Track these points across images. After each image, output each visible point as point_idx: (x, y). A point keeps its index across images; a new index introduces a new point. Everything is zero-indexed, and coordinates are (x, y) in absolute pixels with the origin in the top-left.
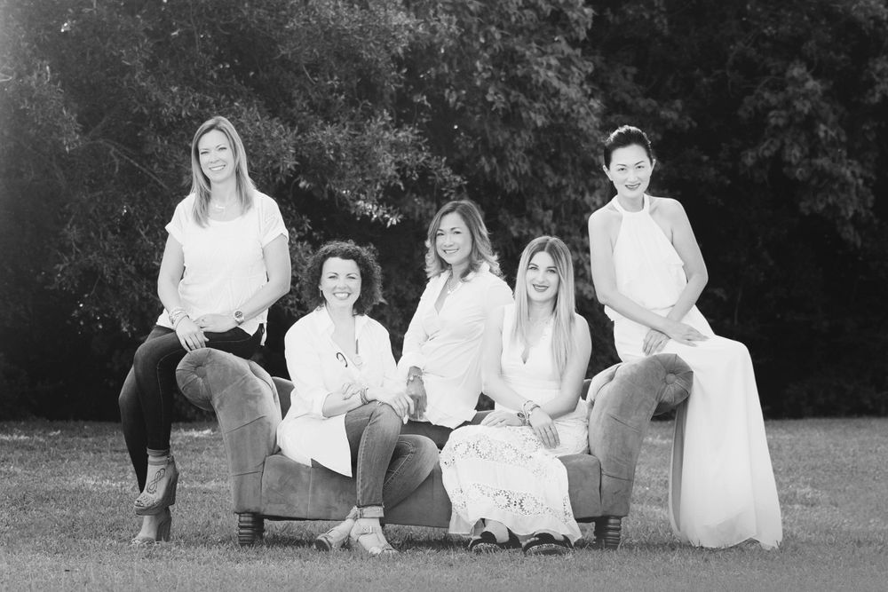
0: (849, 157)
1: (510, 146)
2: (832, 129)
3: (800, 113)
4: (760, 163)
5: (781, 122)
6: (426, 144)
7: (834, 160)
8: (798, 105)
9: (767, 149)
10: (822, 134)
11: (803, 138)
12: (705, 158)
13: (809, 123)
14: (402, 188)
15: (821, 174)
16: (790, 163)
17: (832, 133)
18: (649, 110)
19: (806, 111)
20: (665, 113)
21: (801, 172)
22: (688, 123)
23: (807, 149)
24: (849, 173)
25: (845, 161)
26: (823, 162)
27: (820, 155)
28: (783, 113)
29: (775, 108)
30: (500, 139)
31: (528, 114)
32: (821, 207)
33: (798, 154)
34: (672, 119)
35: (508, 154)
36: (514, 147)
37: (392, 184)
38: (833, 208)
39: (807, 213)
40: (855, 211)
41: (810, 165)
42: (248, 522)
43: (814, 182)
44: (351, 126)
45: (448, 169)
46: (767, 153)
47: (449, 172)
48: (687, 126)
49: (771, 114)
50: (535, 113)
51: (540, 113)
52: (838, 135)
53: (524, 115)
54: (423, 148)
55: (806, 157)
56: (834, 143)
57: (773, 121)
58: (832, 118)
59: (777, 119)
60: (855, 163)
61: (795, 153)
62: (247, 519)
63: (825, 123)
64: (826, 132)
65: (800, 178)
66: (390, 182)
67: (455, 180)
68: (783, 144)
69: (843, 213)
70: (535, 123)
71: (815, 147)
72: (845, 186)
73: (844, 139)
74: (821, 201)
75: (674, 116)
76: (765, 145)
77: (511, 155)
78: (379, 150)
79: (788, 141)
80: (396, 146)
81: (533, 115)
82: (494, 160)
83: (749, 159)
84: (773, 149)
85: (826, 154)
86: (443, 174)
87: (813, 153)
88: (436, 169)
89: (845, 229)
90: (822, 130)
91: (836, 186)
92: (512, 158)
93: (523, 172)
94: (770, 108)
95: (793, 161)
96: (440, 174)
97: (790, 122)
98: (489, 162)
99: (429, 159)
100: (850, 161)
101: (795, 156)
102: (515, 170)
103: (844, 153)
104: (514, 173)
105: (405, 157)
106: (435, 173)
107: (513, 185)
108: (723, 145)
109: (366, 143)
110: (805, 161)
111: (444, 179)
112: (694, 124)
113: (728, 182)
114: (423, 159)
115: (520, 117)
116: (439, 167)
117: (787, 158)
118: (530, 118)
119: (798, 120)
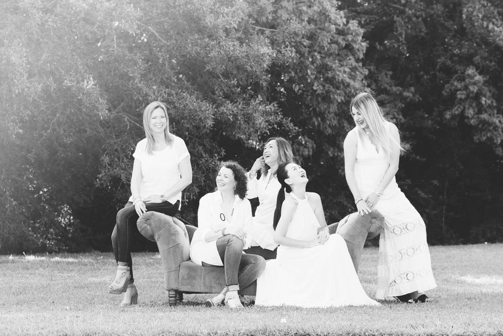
0: (497, 114)
1: (327, 112)
2: (489, 100)
3: (473, 92)
4: (453, 117)
5: (463, 97)
6: (280, 112)
7: (490, 115)
8: (471, 88)
9: (456, 111)
10: (483, 102)
11: (474, 105)
12: (426, 115)
13: (477, 97)
14: (269, 133)
15: (484, 122)
16: (468, 117)
17: (489, 102)
18: (398, 92)
19: (475, 91)
20: (406, 94)
21: (473, 121)
22: (417, 98)
23: (476, 110)
24: (497, 122)
26: (485, 116)
27: (483, 113)
28: (464, 92)
29: (460, 90)
30: (322, 108)
31: (334, 96)
32: (484, 138)
33: (472, 113)
34: (409, 97)
35: (326, 116)
36: (329, 112)
37: (263, 131)
38: (490, 139)
39: (477, 142)
41: (478, 118)
43: (480, 126)
44: (243, 103)
45: (291, 123)
46: (457, 113)
48: (417, 100)
49: (458, 93)
50: (337, 95)
51: (340, 96)
52: (492, 102)
53: (332, 96)
54: (279, 114)
55: (476, 114)
56: (490, 106)
57: (459, 96)
58: (488, 94)
59: (460, 95)
60: (501, 116)
61: (470, 112)
62: (172, 293)
63: (485, 97)
64: (486, 101)
65: (473, 124)
67: (295, 129)
68: (465, 108)
69: (495, 141)
70: (337, 100)
71: (480, 109)
72: (496, 128)
73: (495, 104)
74: (484, 136)
75: (411, 95)
76: (456, 108)
77: (328, 116)
78: (256, 115)
79: (467, 106)
80: (266, 113)
81: (336, 96)
82: (319, 119)
83: (448, 116)
84: (460, 110)
85: (486, 112)
87: (480, 112)
88: (285, 124)
89: (497, 149)
90: (483, 100)
91: (491, 128)
92: (329, 118)
93: (334, 124)
94: (457, 90)
95: (470, 116)
96: (288, 126)
97: (468, 96)
98: (317, 120)
99: (282, 119)
100: (498, 115)
101: (471, 114)
102: (330, 123)
103: (495, 112)
104: (329, 125)
105: (270, 118)
106: (285, 126)
107: (329, 131)
108: (435, 109)
109: (250, 112)
110: (476, 116)
111: (290, 129)
112: (421, 99)
113: (438, 127)
114: (279, 119)
115: (330, 98)
116: (288, 123)
117: (466, 115)
118: (335, 98)
119: (471, 95)
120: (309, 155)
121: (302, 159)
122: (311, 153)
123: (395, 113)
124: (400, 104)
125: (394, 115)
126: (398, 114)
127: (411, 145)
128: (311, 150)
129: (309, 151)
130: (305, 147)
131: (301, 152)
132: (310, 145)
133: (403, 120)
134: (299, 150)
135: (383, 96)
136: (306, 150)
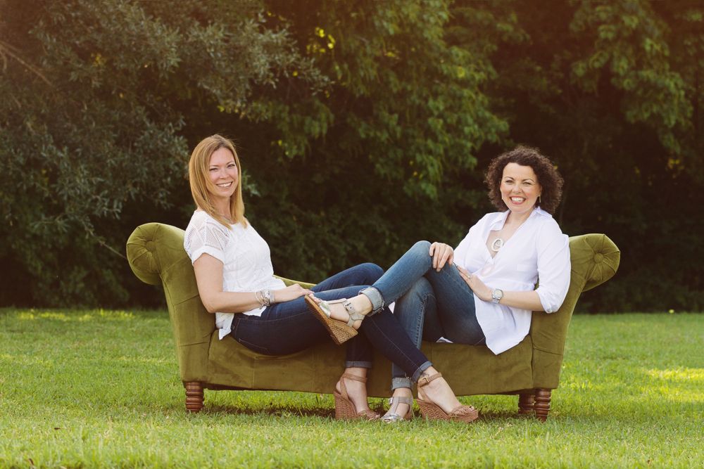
0: (671, 70)
1: (361, 53)
2: (657, 43)
3: (628, 28)
4: (590, 74)
5: (610, 36)
6: (295, 46)
7: (658, 72)
8: (627, 20)
9: (596, 61)
10: (648, 48)
11: (630, 51)
12: (538, 68)
13: (635, 38)
14: (275, 87)
15: (646, 85)
16: (617, 75)
17: (657, 47)
18: (486, 23)
19: (634, 26)
20: (500, 26)
21: (628, 83)
22: (521, 35)
23: (633, 61)
24: (672, 85)
25: (668, 74)
26: (647, 74)
27: (645, 67)
28: (613, 27)
29: (605, 23)
30: (352, 45)
31: (381, 22)
32: (646, 115)
33: (626, 66)
34: (507, 31)
35: (358, 61)
36: (365, 54)
37: (265, 83)
38: (657, 117)
39: (633, 121)
40: (677, 121)
41: (637, 77)
43: (640, 92)
44: (225, 28)
45: (316, 69)
46: (597, 65)
47: (318, 72)
48: (521, 38)
49: (602, 27)
50: (387, 21)
51: (392, 22)
52: (662, 49)
53: (377, 23)
54: (293, 50)
55: (633, 69)
56: (659, 56)
57: (602, 35)
58: (657, 33)
59: (605, 32)
60: (677, 75)
61: (622, 65)
62: (194, 388)
63: (651, 37)
64: (652, 46)
65: (627, 88)
66: (263, 81)
68: (612, 57)
69: (666, 122)
70: (387, 31)
71: (640, 61)
72: (669, 96)
73: (667, 53)
74: (646, 111)
75: (509, 28)
76: (595, 57)
77: (361, 62)
78: (256, 49)
79: (616, 54)
80: (269, 48)
81: (385, 24)
82: (346, 66)
83: (580, 69)
84: (603, 61)
85: (651, 66)
86: (312, 74)
87: (639, 65)
88: (305, 70)
89: (666, 137)
90: (648, 44)
91: (661, 96)
92: (363, 65)
93: (372, 78)
94: (600, 23)
95: (622, 72)
96: (309, 75)
97: (619, 36)
98: (341, 68)
99: (298, 59)
100: (673, 73)
101: (623, 68)
102: (365, 75)
103: (667, 66)
104: (364, 80)
105: (277, 58)
106: (305, 73)
107: (362, 90)
108: (556, 56)
109: (242, 43)
110: (632, 73)
111: (314, 80)
112: (528, 36)
113: (560, 91)
114: (292, 59)
115: (373, 25)
116: (308, 68)
117: (615, 70)
118: (383, 27)
119: (626, 34)
120: (321, 134)
121: (306, 142)
122: (324, 131)
123: (481, 62)
124: (489, 45)
125: (478, 64)
126: (484, 64)
127: (509, 122)
128: (325, 125)
129: (321, 127)
130: (314, 118)
131: (306, 128)
132: (323, 116)
133: (495, 75)
134: (302, 123)
135: (458, 30)
136: (316, 124)
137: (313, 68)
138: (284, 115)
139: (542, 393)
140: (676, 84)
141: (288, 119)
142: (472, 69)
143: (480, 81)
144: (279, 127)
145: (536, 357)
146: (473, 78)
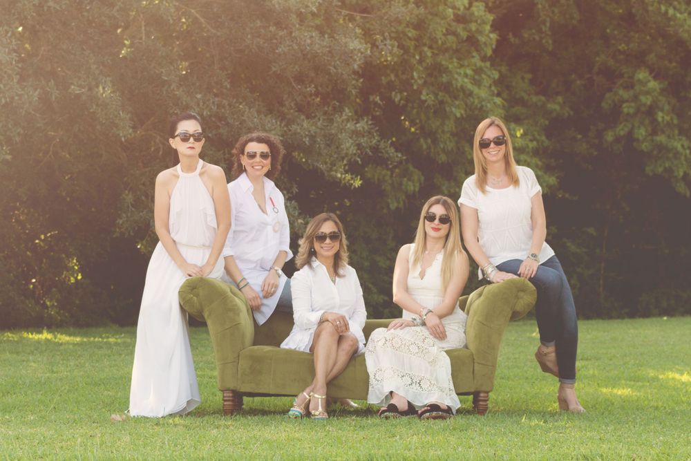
0: (679, 135)
1: (440, 131)
2: (667, 116)
3: (645, 105)
4: (617, 139)
5: (632, 111)
6: (376, 131)
7: (669, 137)
8: (643, 99)
9: (622, 130)
10: (660, 119)
11: (647, 122)
12: (579, 136)
13: (651, 111)
14: (360, 162)
15: (661, 147)
16: (638, 140)
17: (667, 118)
18: (539, 104)
19: (649, 103)
20: (551, 106)
21: (646, 146)
22: (567, 112)
23: (649, 129)
24: (679, 147)
25: (677, 137)
26: (661, 138)
27: (659, 133)
28: (633, 104)
29: (627, 101)
30: (433, 126)
31: (451, 108)
32: (661, 169)
33: (644, 133)
34: (555, 110)
35: (439, 136)
36: (443, 132)
37: (353, 160)
38: (669, 171)
39: (651, 174)
40: (685, 173)
41: (653, 141)
42: (229, 397)
43: (655, 153)
44: (324, 120)
45: (392, 148)
46: (622, 133)
47: (393, 150)
48: (567, 114)
49: (624, 105)
50: (455, 108)
51: (459, 108)
52: (672, 119)
53: (448, 109)
54: (375, 134)
55: (651, 135)
56: (669, 125)
57: (625, 110)
58: (667, 107)
59: (627, 109)
60: (684, 138)
61: (641, 133)
62: (228, 395)
63: (662, 110)
64: (663, 117)
65: (645, 150)
66: (351, 158)
67: (397, 156)
68: (633, 126)
69: (676, 174)
70: (455, 115)
71: (655, 129)
72: (677, 155)
73: (675, 121)
74: (661, 166)
75: (557, 107)
76: (621, 126)
77: (441, 137)
78: (342, 136)
79: (636, 124)
80: (356, 133)
81: (453, 109)
82: (429, 141)
83: (610, 136)
84: (627, 130)
85: (663, 132)
86: (389, 152)
87: (654, 132)
88: (384, 149)
89: (678, 184)
90: (660, 116)
91: (671, 155)
92: (442, 139)
93: (450, 148)
94: (623, 101)
95: (641, 138)
96: (387, 152)
97: (638, 110)
98: (426, 142)
99: (379, 141)
100: (680, 137)
101: (642, 134)
102: (444, 147)
103: (676, 132)
104: (443, 150)
105: (362, 141)
106: (383, 151)
107: (443, 158)
108: (592, 127)
109: (333, 132)
110: (649, 138)
111: (390, 156)
112: (572, 113)
113: (595, 153)
114: (374, 141)
115: (445, 111)
116: (387, 147)
117: (636, 136)
118: (452, 112)
119: (643, 109)
120: (414, 191)
121: (404, 197)
122: (417, 189)
123: (536, 133)
124: (542, 120)
125: (533, 136)
126: (539, 135)
127: (557, 178)
128: (417, 185)
129: (414, 186)
130: (409, 180)
131: (404, 187)
132: (416, 178)
133: (547, 143)
134: (401, 184)
135: (518, 110)
136: (410, 183)
137: (390, 147)
138: (387, 178)
139: (482, 395)
140: (683, 146)
141: (390, 181)
142: (528, 140)
143: (533, 148)
144: (383, 187)
145: (476, 368)
146: (528, 147)
